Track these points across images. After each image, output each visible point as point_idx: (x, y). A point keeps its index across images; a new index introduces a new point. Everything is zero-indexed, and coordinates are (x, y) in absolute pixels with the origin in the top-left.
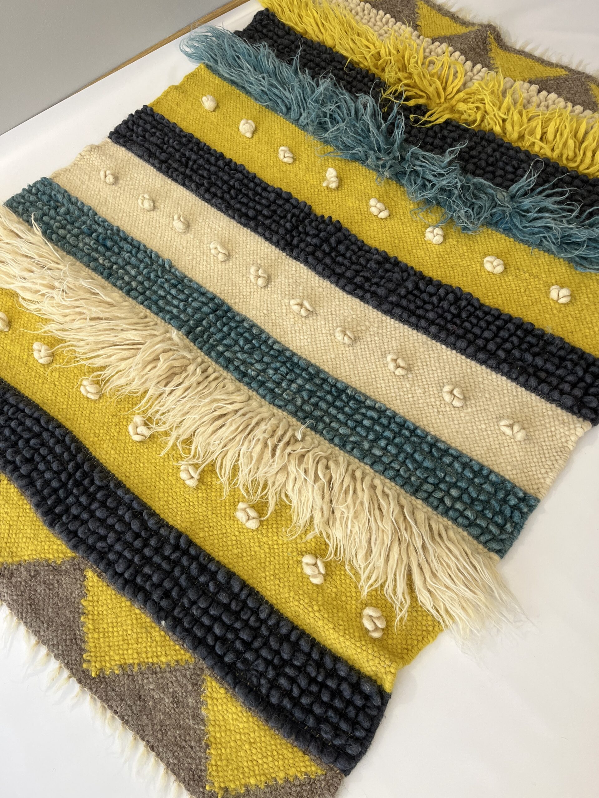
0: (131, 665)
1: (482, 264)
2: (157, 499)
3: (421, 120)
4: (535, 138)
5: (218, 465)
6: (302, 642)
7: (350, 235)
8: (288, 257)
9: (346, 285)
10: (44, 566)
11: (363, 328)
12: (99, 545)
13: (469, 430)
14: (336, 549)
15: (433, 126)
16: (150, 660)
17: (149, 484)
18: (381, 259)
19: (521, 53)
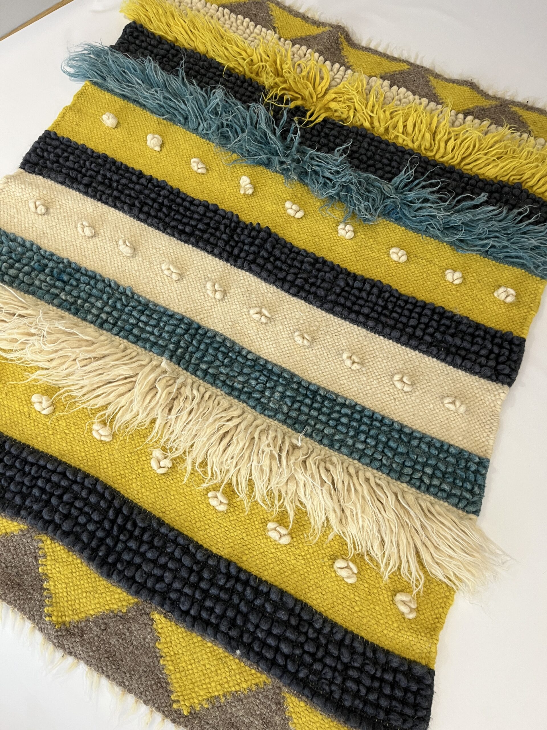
0: (217, 697)
1: (389, 255)
2: (196, 530)
3: (304, 121)
4: (398, 132)
5: (234, 483)
6: (356, 644)
7: (279, 239)
8: (233, 267)
9: (290, 288)
10: (111, 618)
11: (315, 328)
12: (158, 586)
13: (422, 411)
14: (354, 543)
15: (314, 125)
16: (233, 689)
17: (184, 516)
18: (312, 260)
19: (368, 49)
